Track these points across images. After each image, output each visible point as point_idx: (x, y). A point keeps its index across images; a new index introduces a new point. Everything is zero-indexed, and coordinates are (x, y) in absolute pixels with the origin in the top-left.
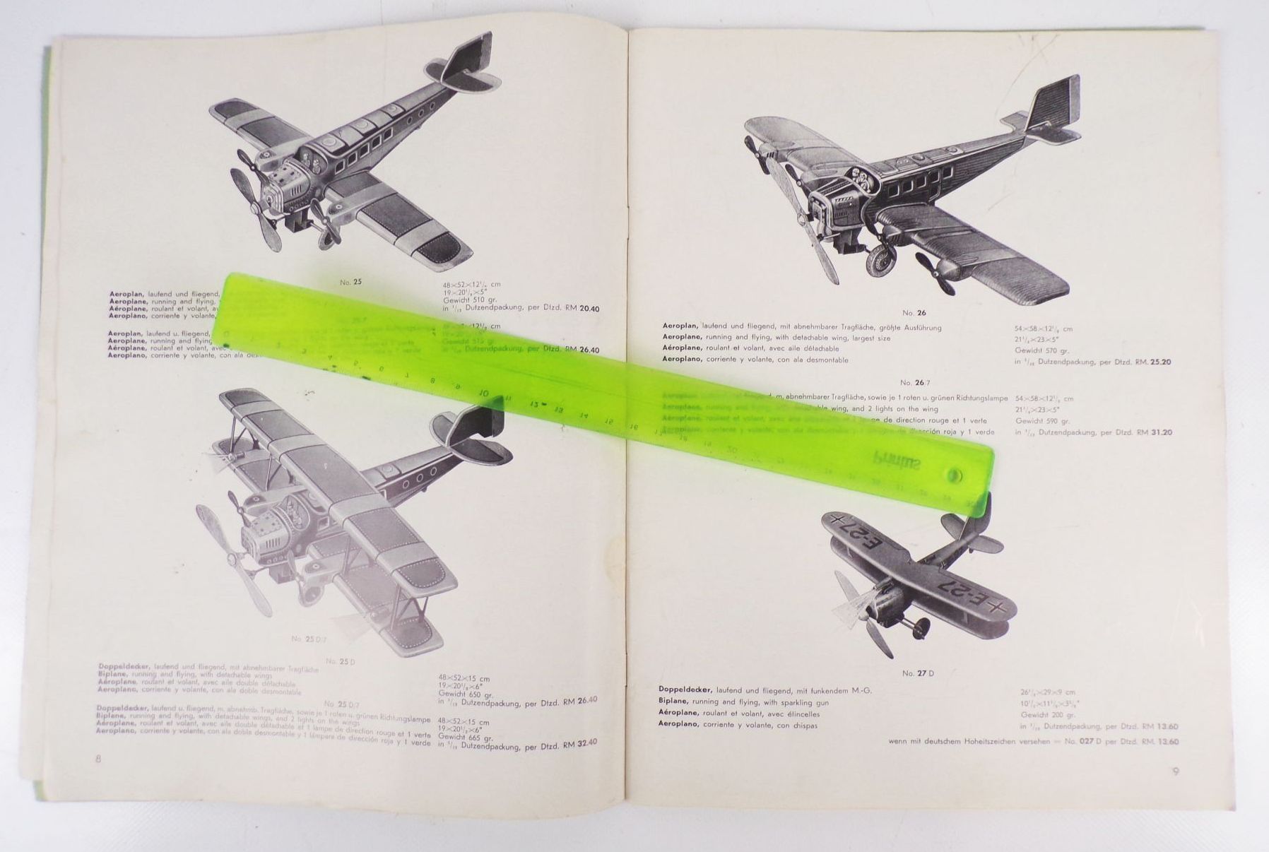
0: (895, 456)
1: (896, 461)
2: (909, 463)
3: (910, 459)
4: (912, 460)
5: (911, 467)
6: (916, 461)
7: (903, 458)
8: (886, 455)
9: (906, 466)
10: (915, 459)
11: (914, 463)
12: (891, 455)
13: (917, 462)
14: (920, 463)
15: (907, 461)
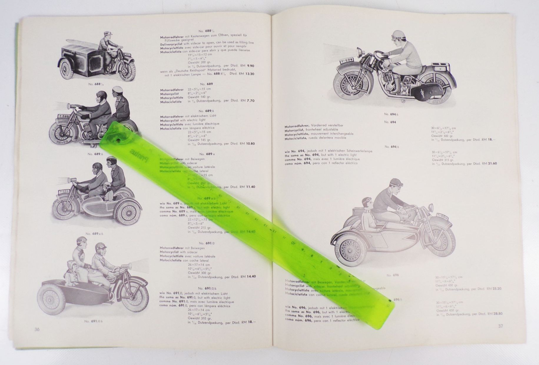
1: (139, 156)
2: (134, 153)
4: (133, 154)
5: (134, 151)
6: (132, 153)
8: (143, 160)
9: (136, 153)
10: (132, 154)
11: (132, 152)
12: (141, 159)
13: (131, 152)
14: (130, 151)
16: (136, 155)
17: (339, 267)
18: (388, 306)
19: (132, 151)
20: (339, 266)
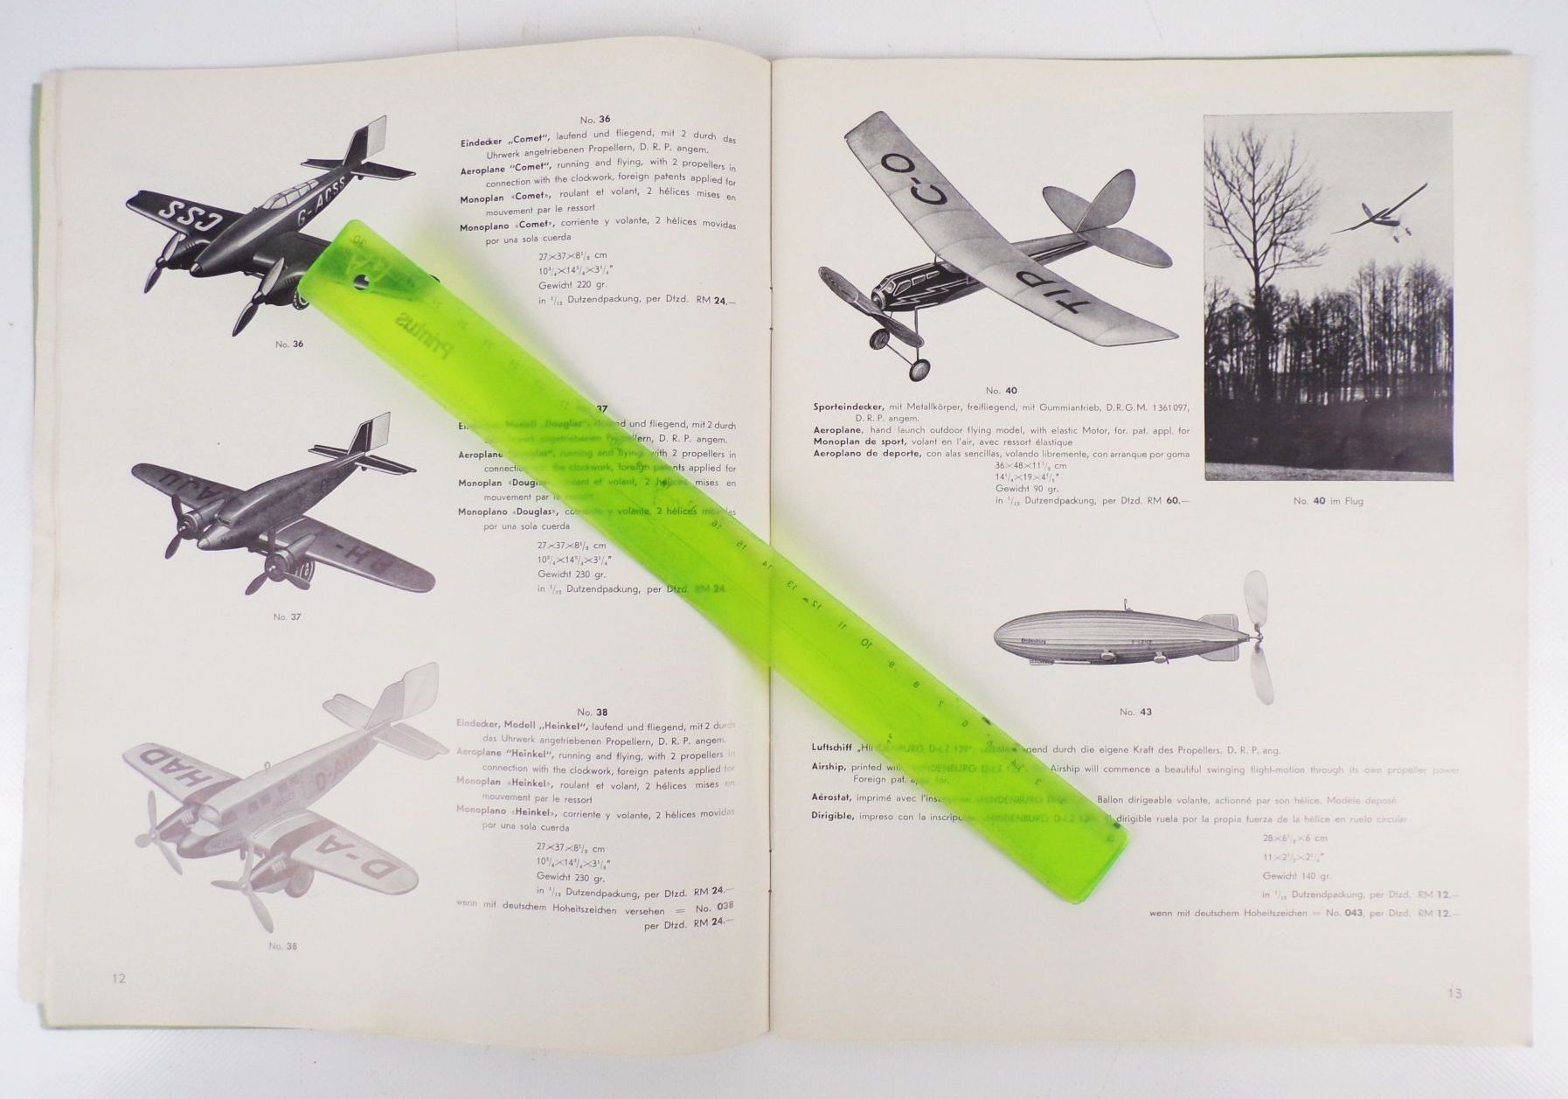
0: (425, 343)
2: (411, 326)
3: (408, 331)
4: (406, 327)
6: (401, 325)
7: (415, 335)
8: (435, 350)
10: (401, 328)
11: (405, 323)
12: (429, 346)
13: (401, 322)
15: (412, 329)
16: (414, 332)
17: (988, 722)
18: (1110, 839)
19: (404, 320)
20: (988, 718)
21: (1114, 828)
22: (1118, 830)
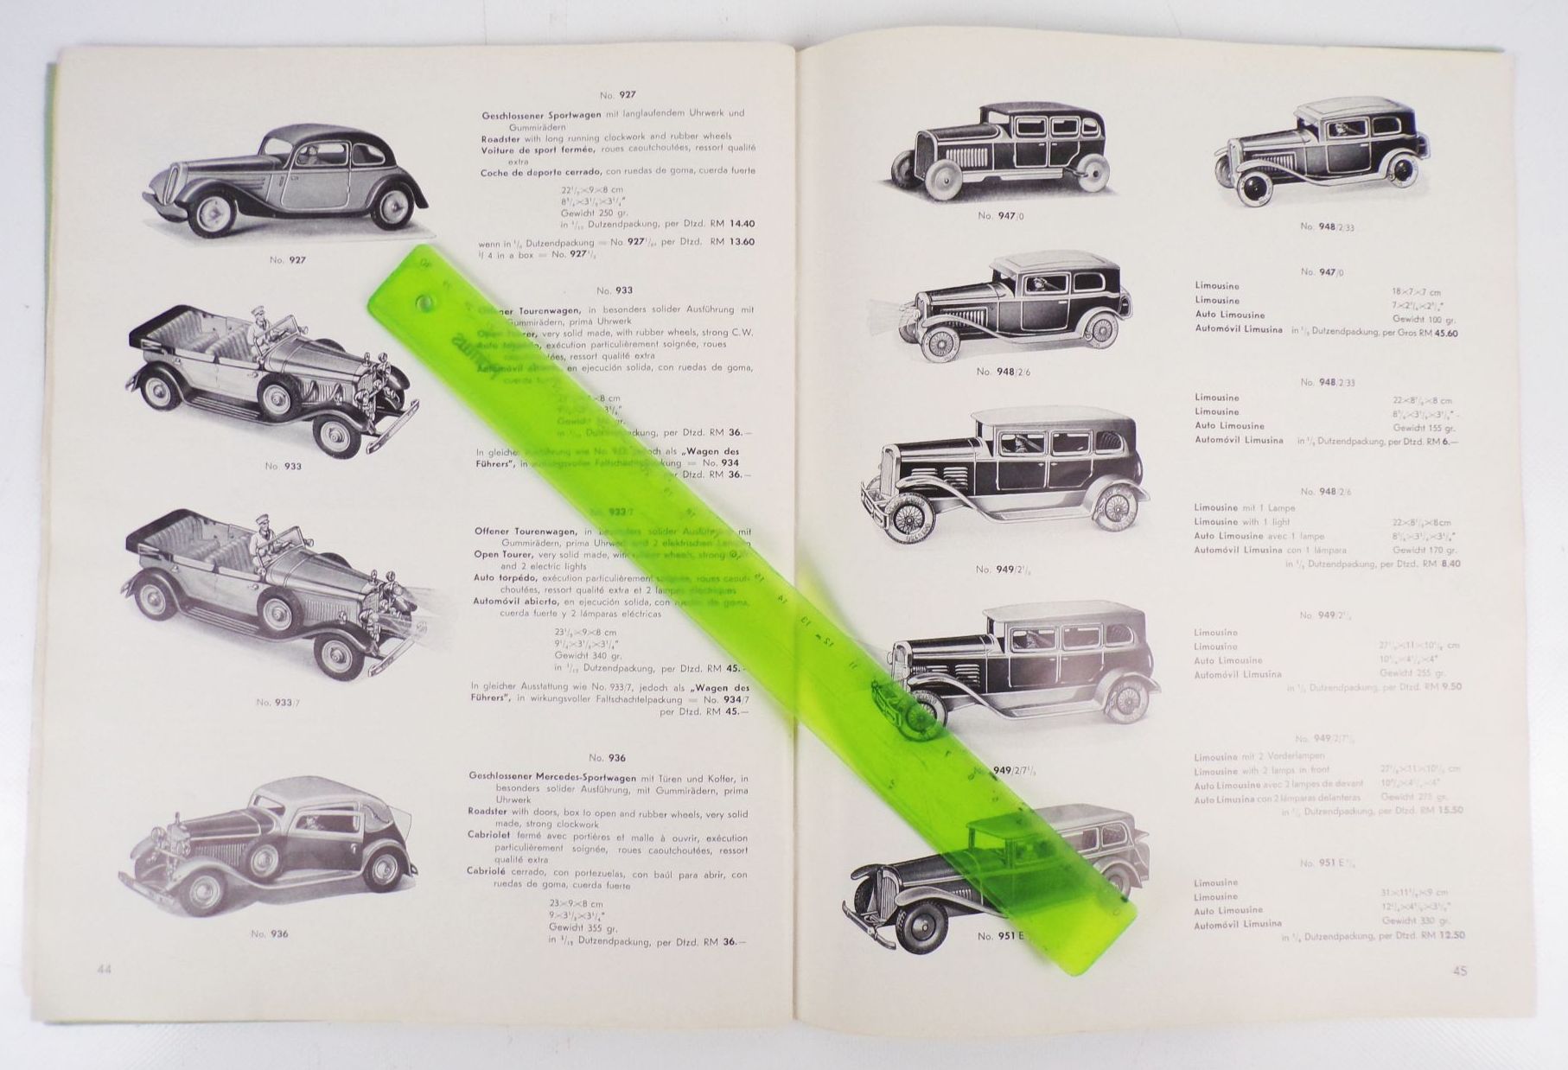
21: (1121, 901)
22: (1125, 904)
